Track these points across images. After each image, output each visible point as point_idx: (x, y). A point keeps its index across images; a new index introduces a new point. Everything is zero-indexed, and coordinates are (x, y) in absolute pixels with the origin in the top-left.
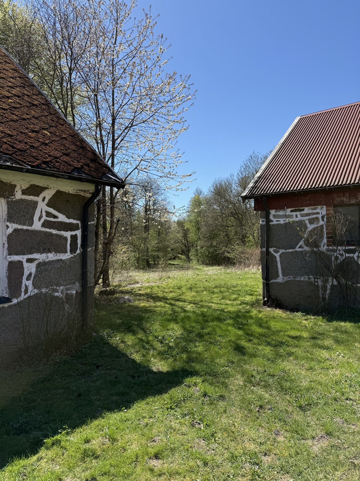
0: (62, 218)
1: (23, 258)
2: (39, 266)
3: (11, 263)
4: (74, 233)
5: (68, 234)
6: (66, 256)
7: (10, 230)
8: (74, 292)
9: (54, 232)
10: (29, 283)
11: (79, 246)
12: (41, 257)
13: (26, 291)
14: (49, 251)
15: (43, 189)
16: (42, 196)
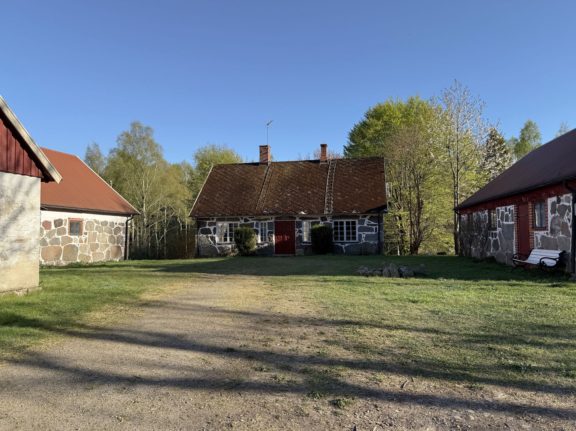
0: (372, 223)
1: (362, 233)
2: (366, 235)
3: (359, 234)
4: (376, 227)
5: (374, 227)
6: (374, 233)
7: (359, 227)
8: (376, 243)
9: (370, 227)
10: (363, 239)
11: (378, 230)
12: (367, 233)
13: (363, 241)
14: (369, 231)
15: (366, 216)
16: (366, 218)
